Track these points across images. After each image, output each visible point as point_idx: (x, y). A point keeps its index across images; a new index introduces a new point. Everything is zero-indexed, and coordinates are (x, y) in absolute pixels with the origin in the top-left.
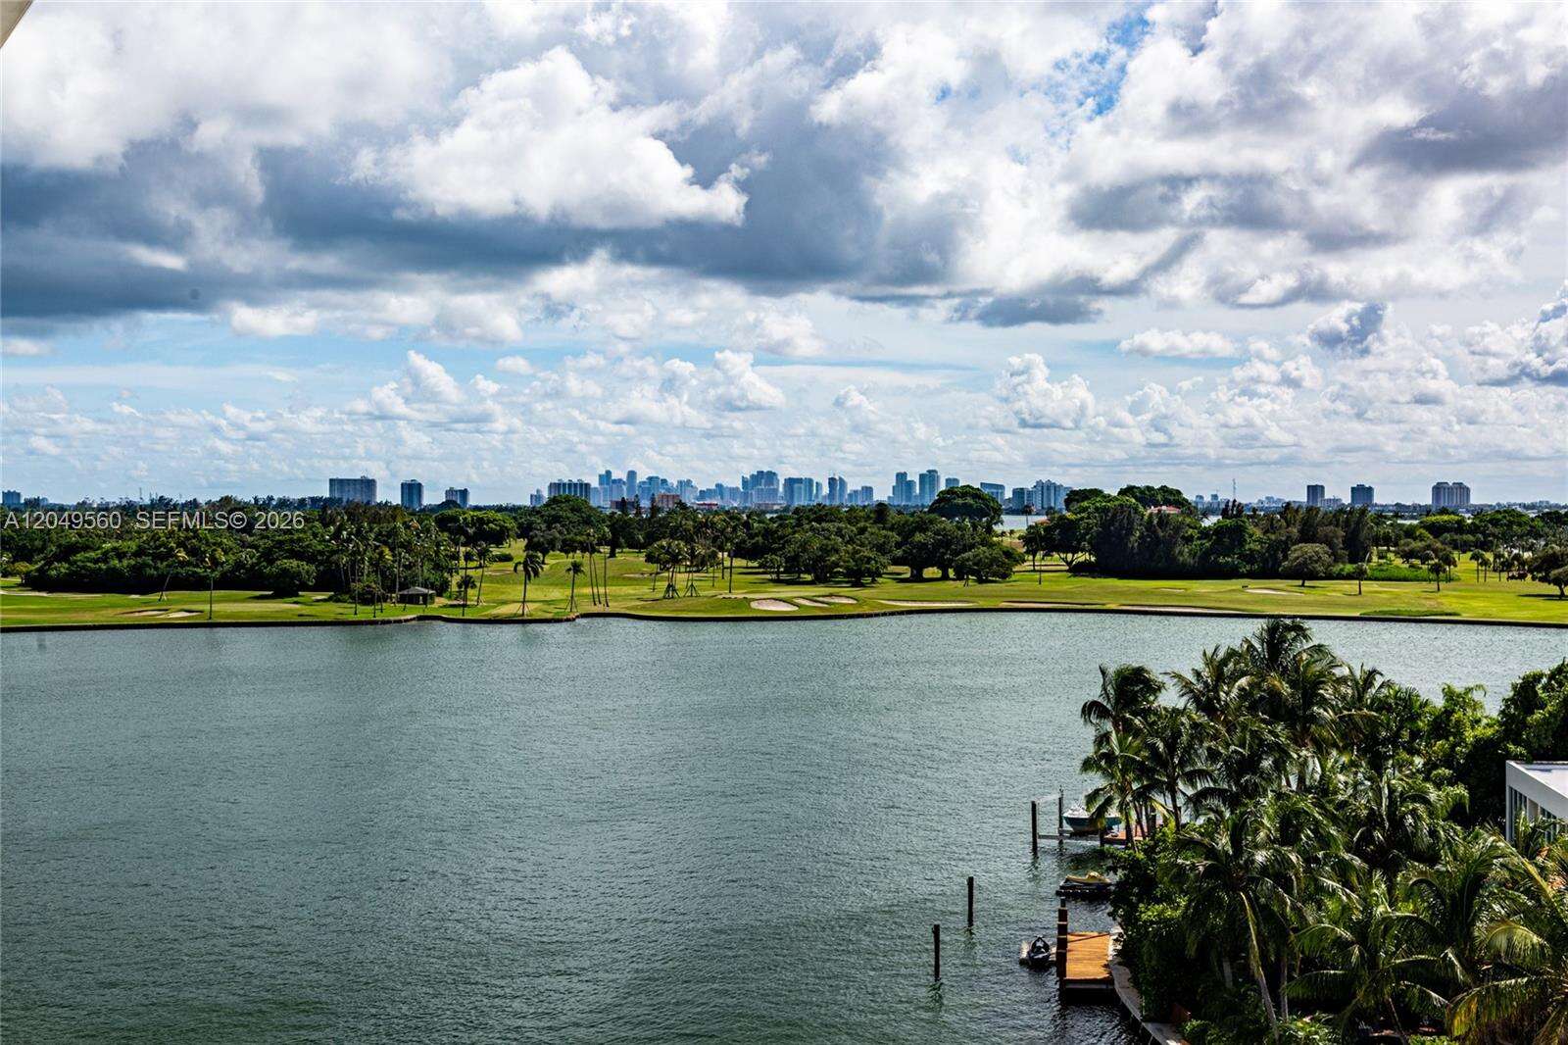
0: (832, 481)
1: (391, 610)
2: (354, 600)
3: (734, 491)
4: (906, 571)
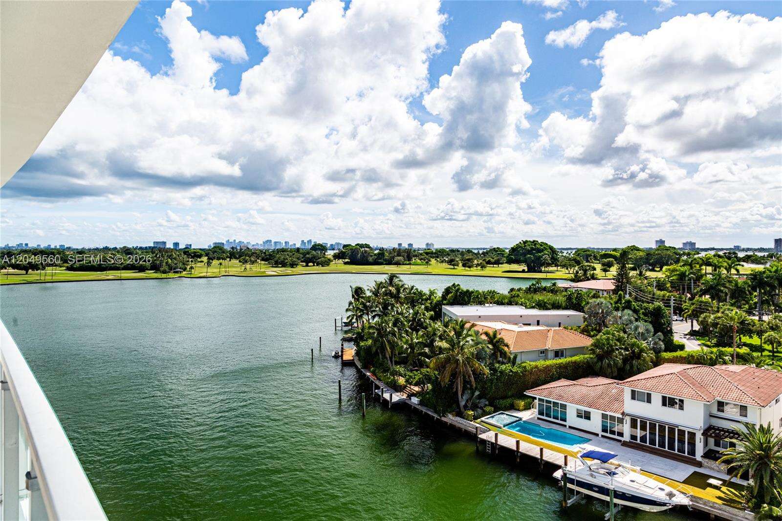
0: (286, 242)
1: (171, 275)
2: (161, 272)
3: (261, 244)
4: (304, 264)
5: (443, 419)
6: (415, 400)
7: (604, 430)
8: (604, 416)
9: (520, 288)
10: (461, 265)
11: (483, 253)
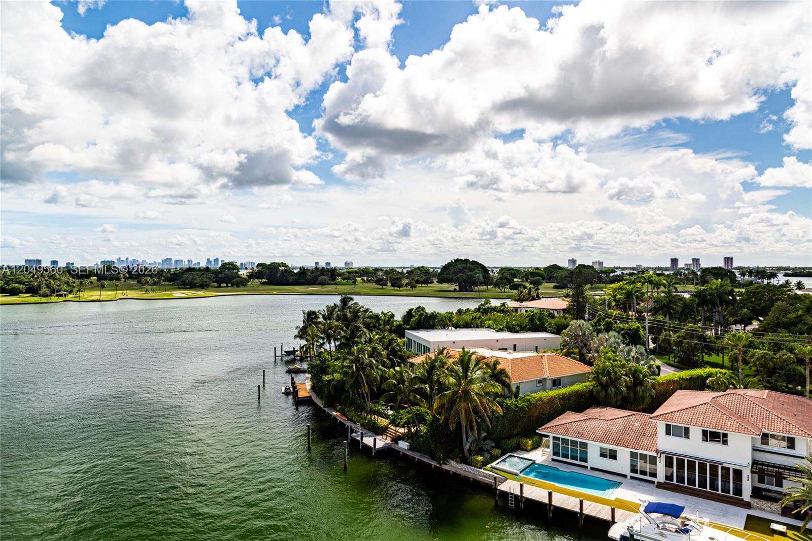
0: (189, 261)
1: (54, 298)
2: (40, 296)
3: (159, 263)
4: (216, 284)
5: (444, 467)
6: (403, 445)
7: (634, 470)
8: (633, 455)
9: (468, 309)
10: (389, 284)
11: (408, 272)
